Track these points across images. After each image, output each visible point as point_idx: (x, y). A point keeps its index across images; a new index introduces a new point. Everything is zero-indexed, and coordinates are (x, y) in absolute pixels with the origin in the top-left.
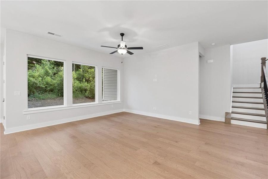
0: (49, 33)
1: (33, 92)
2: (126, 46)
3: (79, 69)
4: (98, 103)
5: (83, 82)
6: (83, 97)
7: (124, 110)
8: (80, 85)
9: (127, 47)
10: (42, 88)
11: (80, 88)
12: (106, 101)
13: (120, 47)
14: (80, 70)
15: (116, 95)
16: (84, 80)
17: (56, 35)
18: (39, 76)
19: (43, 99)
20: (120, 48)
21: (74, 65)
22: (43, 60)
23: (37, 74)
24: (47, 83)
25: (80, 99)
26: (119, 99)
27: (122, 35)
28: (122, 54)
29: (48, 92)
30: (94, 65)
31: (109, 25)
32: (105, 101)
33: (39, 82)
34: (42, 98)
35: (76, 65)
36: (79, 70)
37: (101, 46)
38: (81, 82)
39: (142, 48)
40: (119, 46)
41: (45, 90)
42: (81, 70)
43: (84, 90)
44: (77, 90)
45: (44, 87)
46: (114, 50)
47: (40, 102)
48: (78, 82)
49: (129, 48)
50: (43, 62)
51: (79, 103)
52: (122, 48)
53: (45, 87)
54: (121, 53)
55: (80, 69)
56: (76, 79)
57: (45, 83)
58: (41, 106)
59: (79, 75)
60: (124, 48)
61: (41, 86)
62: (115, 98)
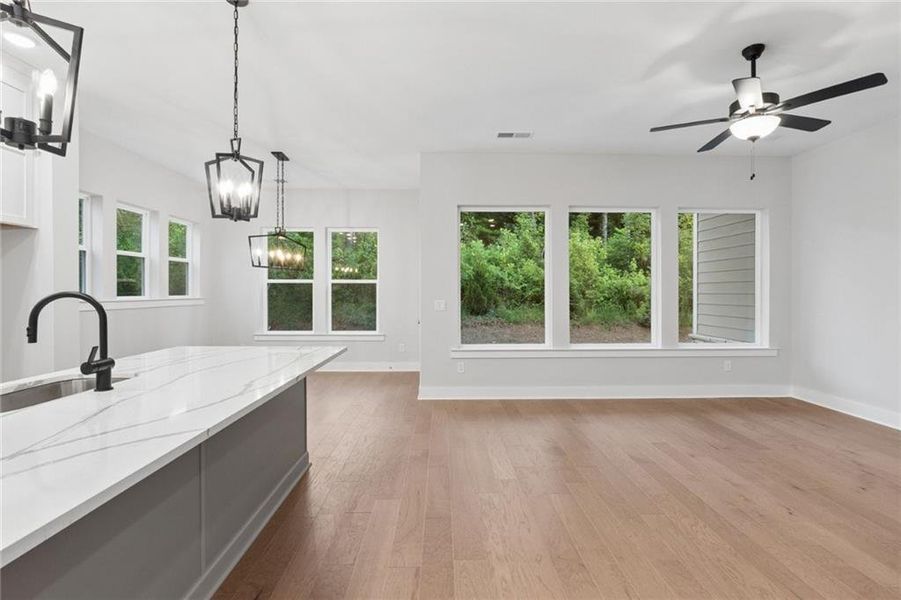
0: (501, 135)
1: (495, 302)
2: (771, 97)
3: (617, 229)
4: (660, 347)
5: (630, 272)
6: (628, 321)
7: (791, 392)
8: (618, 281)
9: (783, 99)
10: (515, 291)
11: (619, 291)
12: (704, 341)
13: (738, 112)
14: (620, 231)
15: (751, 319)
16: (634, 265)
17: (518, 135)
18: (510, 260)
19: (516, 323)
20: (743, 115)
21: (606, 217)
22: (519, 214)
23: (503, 255)
24: (527, 279)
25: (619, 329)
26: (762, 339)
27: (754, 52)
28: (753, 139)
29: (527, 302)
30: (649, 208)
31: (680, 36)
32: (702, 343)
33: (509, 274)
34: (513, 318)
35: (609, 214)
36: (616, 232)
37: (652, 130)
38: (622, 272)
39: (878, 79)
40: (735, 106)
41: (523, 296)
42: (625, 231)
43: (633, 300)
44: (606, 298)
45: (519, 288)
46: (713, 131)
47: (508, 331)
48: (612, 271)
49: (790, 104)
50: (519, 219)
51: (613, 342)
52: (752, 111)
53: (522, 288)
54: (746, 138)
55: (622, 226)
56: (609, 261)
57: (521, 278)
58: (510, 342)
59: (619, 249)
60: (764, 110)
61: (513, 285)
62: (748, 334)
